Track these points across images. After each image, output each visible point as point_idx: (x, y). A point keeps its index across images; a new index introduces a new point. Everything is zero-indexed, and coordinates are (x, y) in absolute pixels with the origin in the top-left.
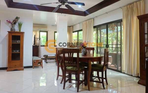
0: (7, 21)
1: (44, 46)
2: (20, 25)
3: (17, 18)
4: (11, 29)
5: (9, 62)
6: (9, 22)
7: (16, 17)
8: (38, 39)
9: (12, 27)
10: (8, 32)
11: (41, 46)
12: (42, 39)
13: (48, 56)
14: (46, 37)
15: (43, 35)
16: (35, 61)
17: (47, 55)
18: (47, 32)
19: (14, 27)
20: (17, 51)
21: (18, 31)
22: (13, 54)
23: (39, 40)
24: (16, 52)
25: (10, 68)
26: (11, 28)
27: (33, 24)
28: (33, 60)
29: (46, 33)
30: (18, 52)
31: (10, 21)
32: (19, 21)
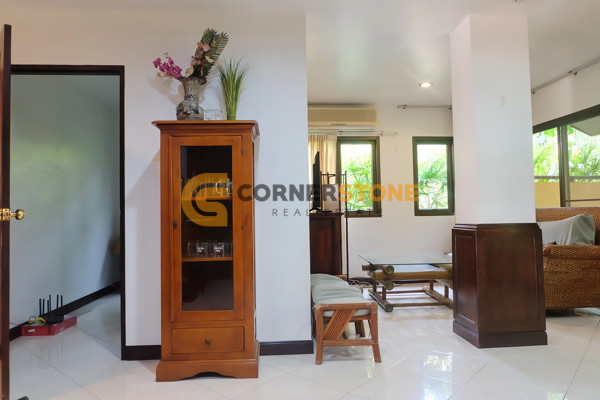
0: (157, 63)
1: (360, 214)
2: (231, 87)
3: (213, 41)
4: (180, 110)
5: (169, 321)
6: (170, 69)
7: (204, 30)
8: (333, 181)
9: (187, 97)
10: (160, 125)
11: (349, 214)
12: (351, 180)
13: (398, 270)
14: (370, 169)
15: (357, 156)
16: (329, 314)
17: (391, 268)
18: (375, 142)
19: (196, 99)
20: (217, 249)
21: (221, 117)
22: (189, 270)
23: (338, 181)
24: (211, 251)
25: (175, 357)
26: (181, 105)
27: (310, 105)
28: (317, 307)
29: (367, 148)
30: (223, 258)
31: (172, 63)
32: (226, 57)
